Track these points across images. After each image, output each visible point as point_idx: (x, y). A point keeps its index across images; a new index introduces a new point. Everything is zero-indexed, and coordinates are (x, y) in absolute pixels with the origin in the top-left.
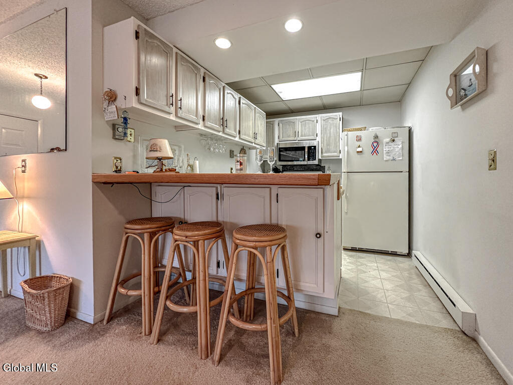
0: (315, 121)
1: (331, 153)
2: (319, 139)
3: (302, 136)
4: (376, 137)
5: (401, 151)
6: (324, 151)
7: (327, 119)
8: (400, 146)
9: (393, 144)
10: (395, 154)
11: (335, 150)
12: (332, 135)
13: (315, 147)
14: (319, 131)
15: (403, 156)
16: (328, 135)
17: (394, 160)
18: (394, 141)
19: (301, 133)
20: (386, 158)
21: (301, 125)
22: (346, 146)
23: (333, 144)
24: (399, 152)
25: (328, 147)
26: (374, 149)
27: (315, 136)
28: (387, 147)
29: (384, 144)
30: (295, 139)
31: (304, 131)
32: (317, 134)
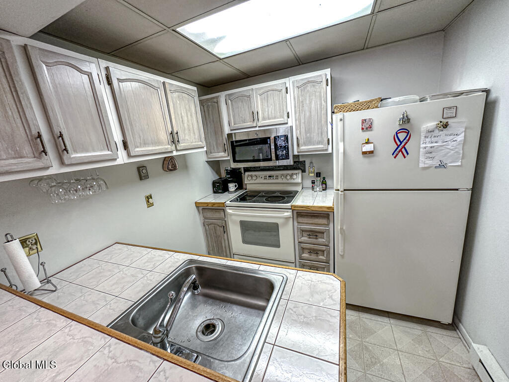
0: (284, 90)
1: (314, 145)
2: (291, 121)
3: (264, 119)
5: (460, 147)
6: (301, 142)
7: (305, 84)
8: (460, 138)
10: (445, 155)
11: (320, 139)
12: (314, 113)
13: (286, 136)
14: (291, 108)
16: (308, 114)
18: (445, 126)
19: (263, 113)
21: (261, 100)
22: (341, 141)
23: (317, 129)
24: (457, 150)
25: (308, 135)
26: (398, 146)
27: (286, 117)
28: (428, 140)
29: (423, 135)
30: (255, 125)
31: (267, 110)
32: (288, 113)
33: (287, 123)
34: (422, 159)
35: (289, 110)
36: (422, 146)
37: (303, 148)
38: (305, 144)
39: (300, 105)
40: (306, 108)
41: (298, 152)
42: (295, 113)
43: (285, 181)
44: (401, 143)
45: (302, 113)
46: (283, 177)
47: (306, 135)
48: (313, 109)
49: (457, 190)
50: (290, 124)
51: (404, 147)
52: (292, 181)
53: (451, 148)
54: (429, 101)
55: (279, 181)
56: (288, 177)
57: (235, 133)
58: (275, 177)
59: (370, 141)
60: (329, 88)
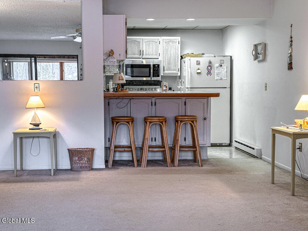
0: (158, 42)
1: (172, 71)
2: (160, 58)
3: (146, 55)
4: (210, 62)
5: (226, 73)
6: (165, 69)
7: (169, 41)
8: (225, 70)
9: (221, 68)
10: (222, 75)
11: (175, 68)
12: (172, 55)
13: (158, 65)
14: (161, 51)
15: (227, 77)
16: (169, 55)
17: (221, 79)
18: (221, 66)
19: (146, 52)
20: (216, 78)
21: (146, 45)
22: (189, 68)
23: (173, 63)
25: (169, 66)
27: (158, 56)
28: (217, 70)
29: (215, 68)
30: (140, 57)
31: (148, 50)
32: (159, 54)
33: (158, 59)
34: (216, 76)
36: (215, 72)
37: (166, 72)
38: (167, 70)
40: (169, 53)
41: (163, 74)
42: (163, 54)
44: (209, 70)
46: (150, 89)
48: (172, 53)
49: (226, 88)
51: (210, 72)
53: (223, 73)
54: (216, 57)
56: (153, 90)
58: (144, 90)
60: (179, 45)
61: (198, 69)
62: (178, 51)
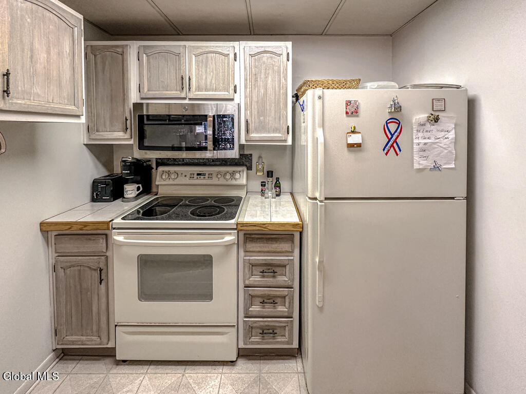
0: (232, 56)
1: (269, 132)
2: (239, 98)
3: (199, 89)
6: (251, 127)
7: (260, 53)
9: (434, 128)
10: (439, 155)
11: (277, 125)
12: (270, 91)
13: (231, 117)
14: (239, 79)
15: (456, 159)
16: (262, 91)
17: (436, 168)
19: (198, 82)
21: (198, 62)
22: (320, 127)
23: (273, 112)
24: (450, 149)
25: (262, 118)
26: (389, 140)
27: (232, 91)
28: (420, 134)
29: (415, 128)
30: (183, 95)
31: (204, 77)
32: (235, 87)
33: (232, 100)
34: (416, 158)
35: (237, 82)
36: (415, 141)
37: (254, 135)
38: (257, 130)
39: (253, 78)
40: (261, 84)
41: (246, 141)
42: (246, 87)
43: (222, 181)
44: (392, 135)
45: (255, 89)
46: (219, 176)
47: (259, 118)
48: (269, 86)
49: (453, 198)
50: (237, 101)
51: (395, 141)
52: (234, 182)
53: (444, 146)
55: (215, 181)
56: (228, 176)
57: (148, 104)
58: (207, 176)
59: (357, 130)
60: (290, 63)
61: (353, 132)
62: (286, 80)
